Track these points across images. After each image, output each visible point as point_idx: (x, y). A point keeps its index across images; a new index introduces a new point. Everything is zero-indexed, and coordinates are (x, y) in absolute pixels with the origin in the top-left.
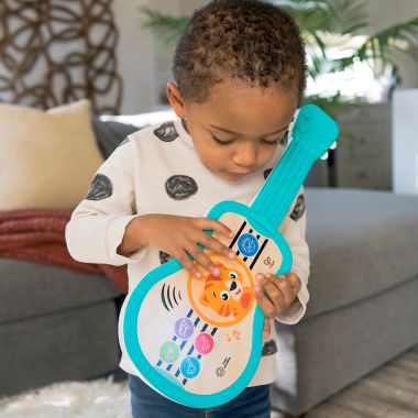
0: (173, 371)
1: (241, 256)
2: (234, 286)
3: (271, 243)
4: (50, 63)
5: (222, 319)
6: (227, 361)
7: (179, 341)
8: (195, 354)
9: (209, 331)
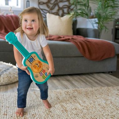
0: (46, 77)
1: (33, 62)
2: (37, 64)
3: (32, 55)
4: (59, 7)
5: (41, 68)
6: (47, 68)
7: (43, 75)
8: (45, 73)
9: (42, 70)
